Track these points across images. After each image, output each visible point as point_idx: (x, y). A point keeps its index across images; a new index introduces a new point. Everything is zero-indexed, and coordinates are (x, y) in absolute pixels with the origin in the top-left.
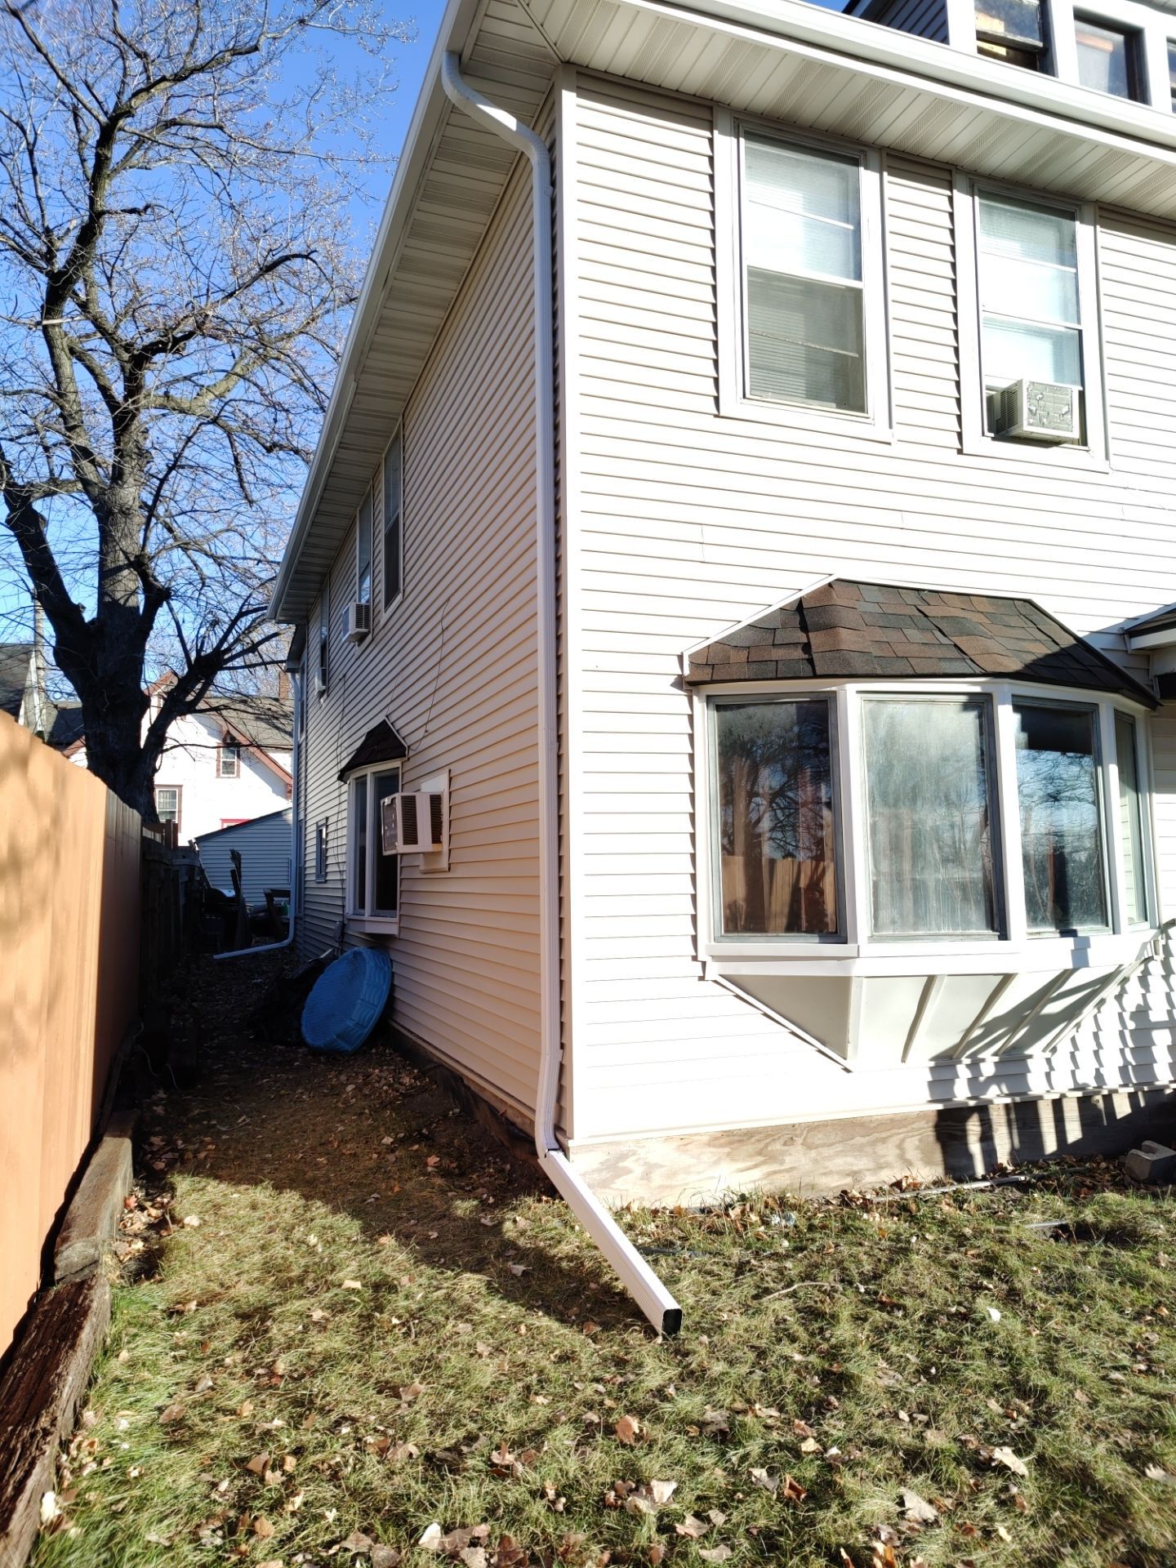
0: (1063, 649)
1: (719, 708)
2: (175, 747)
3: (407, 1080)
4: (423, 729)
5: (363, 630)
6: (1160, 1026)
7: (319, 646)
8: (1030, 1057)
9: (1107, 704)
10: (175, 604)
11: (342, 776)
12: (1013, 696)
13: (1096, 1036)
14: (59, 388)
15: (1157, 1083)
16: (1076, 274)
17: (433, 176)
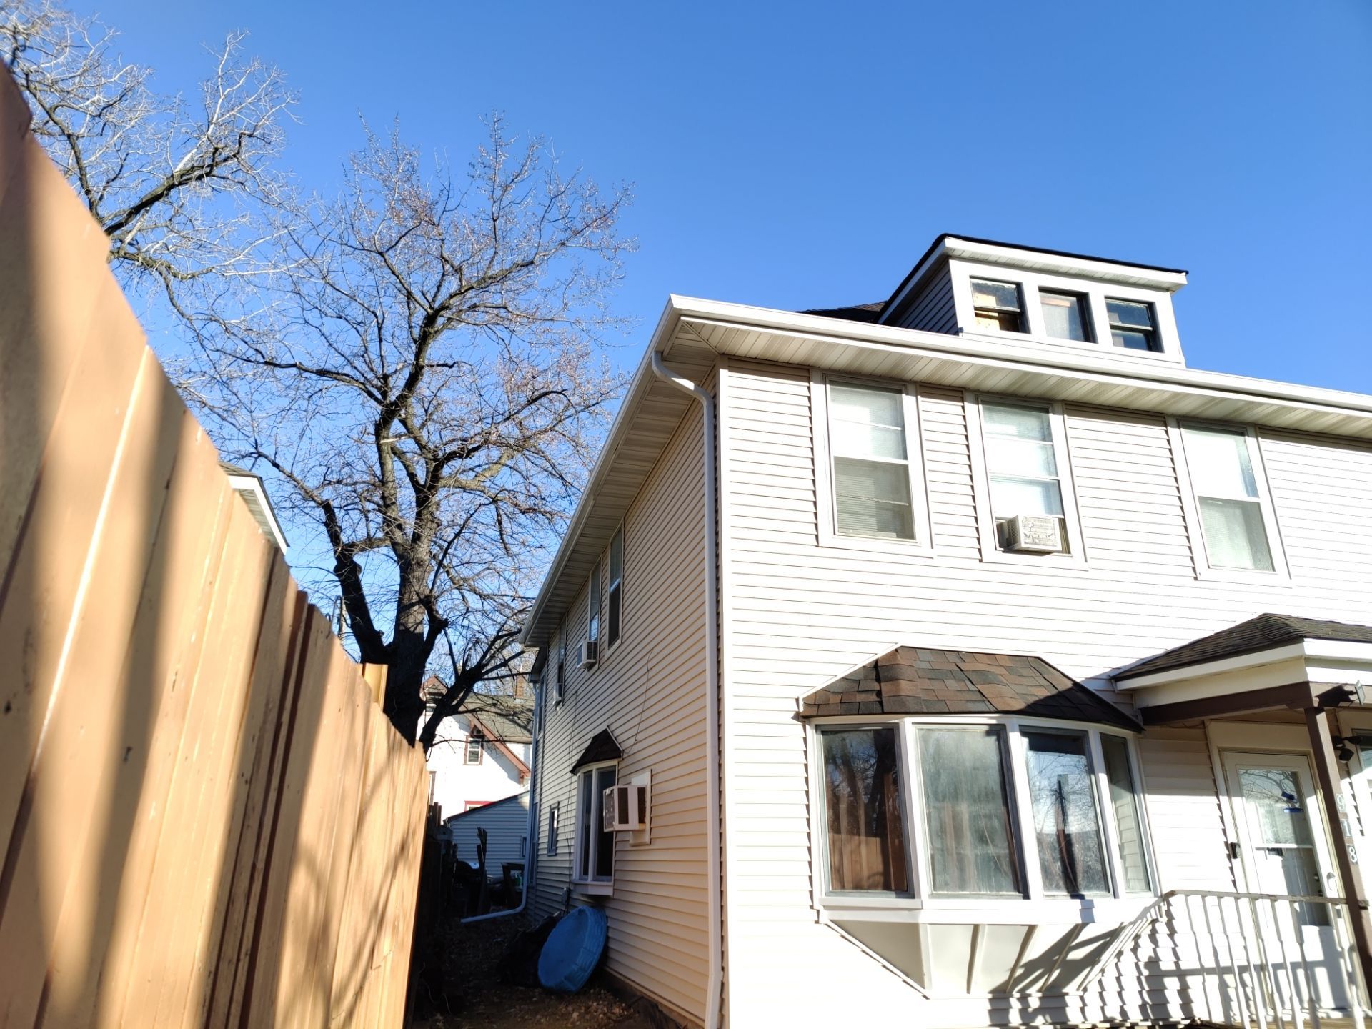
0: (1060, 692)
1: (823, 733)
2: (441, 742)
3: (617, 1010)
4: (634, 738)
5: (592, 661)
6: (1169, 974)
7: (556, 666)
8: (1067, 994)
9: (1094, 732)
10: (449, 631)
11: (573, 771)
12: (1020, 726)
13: (1118, 980)
14: (383, 478)
15: (1171, 1020)
16: (1053, 446)
17: (646, 403)
